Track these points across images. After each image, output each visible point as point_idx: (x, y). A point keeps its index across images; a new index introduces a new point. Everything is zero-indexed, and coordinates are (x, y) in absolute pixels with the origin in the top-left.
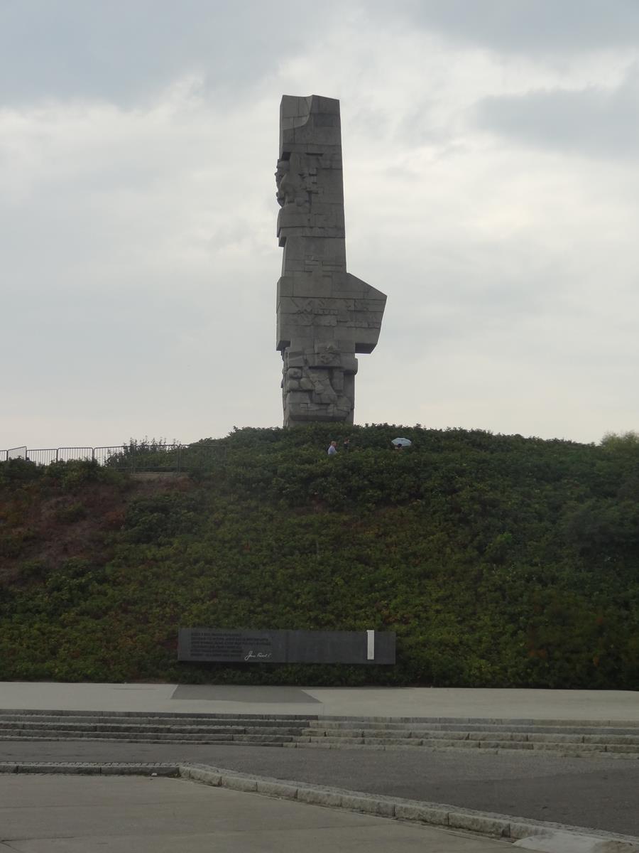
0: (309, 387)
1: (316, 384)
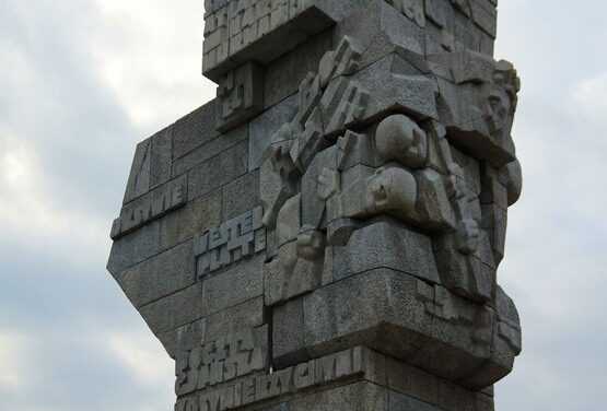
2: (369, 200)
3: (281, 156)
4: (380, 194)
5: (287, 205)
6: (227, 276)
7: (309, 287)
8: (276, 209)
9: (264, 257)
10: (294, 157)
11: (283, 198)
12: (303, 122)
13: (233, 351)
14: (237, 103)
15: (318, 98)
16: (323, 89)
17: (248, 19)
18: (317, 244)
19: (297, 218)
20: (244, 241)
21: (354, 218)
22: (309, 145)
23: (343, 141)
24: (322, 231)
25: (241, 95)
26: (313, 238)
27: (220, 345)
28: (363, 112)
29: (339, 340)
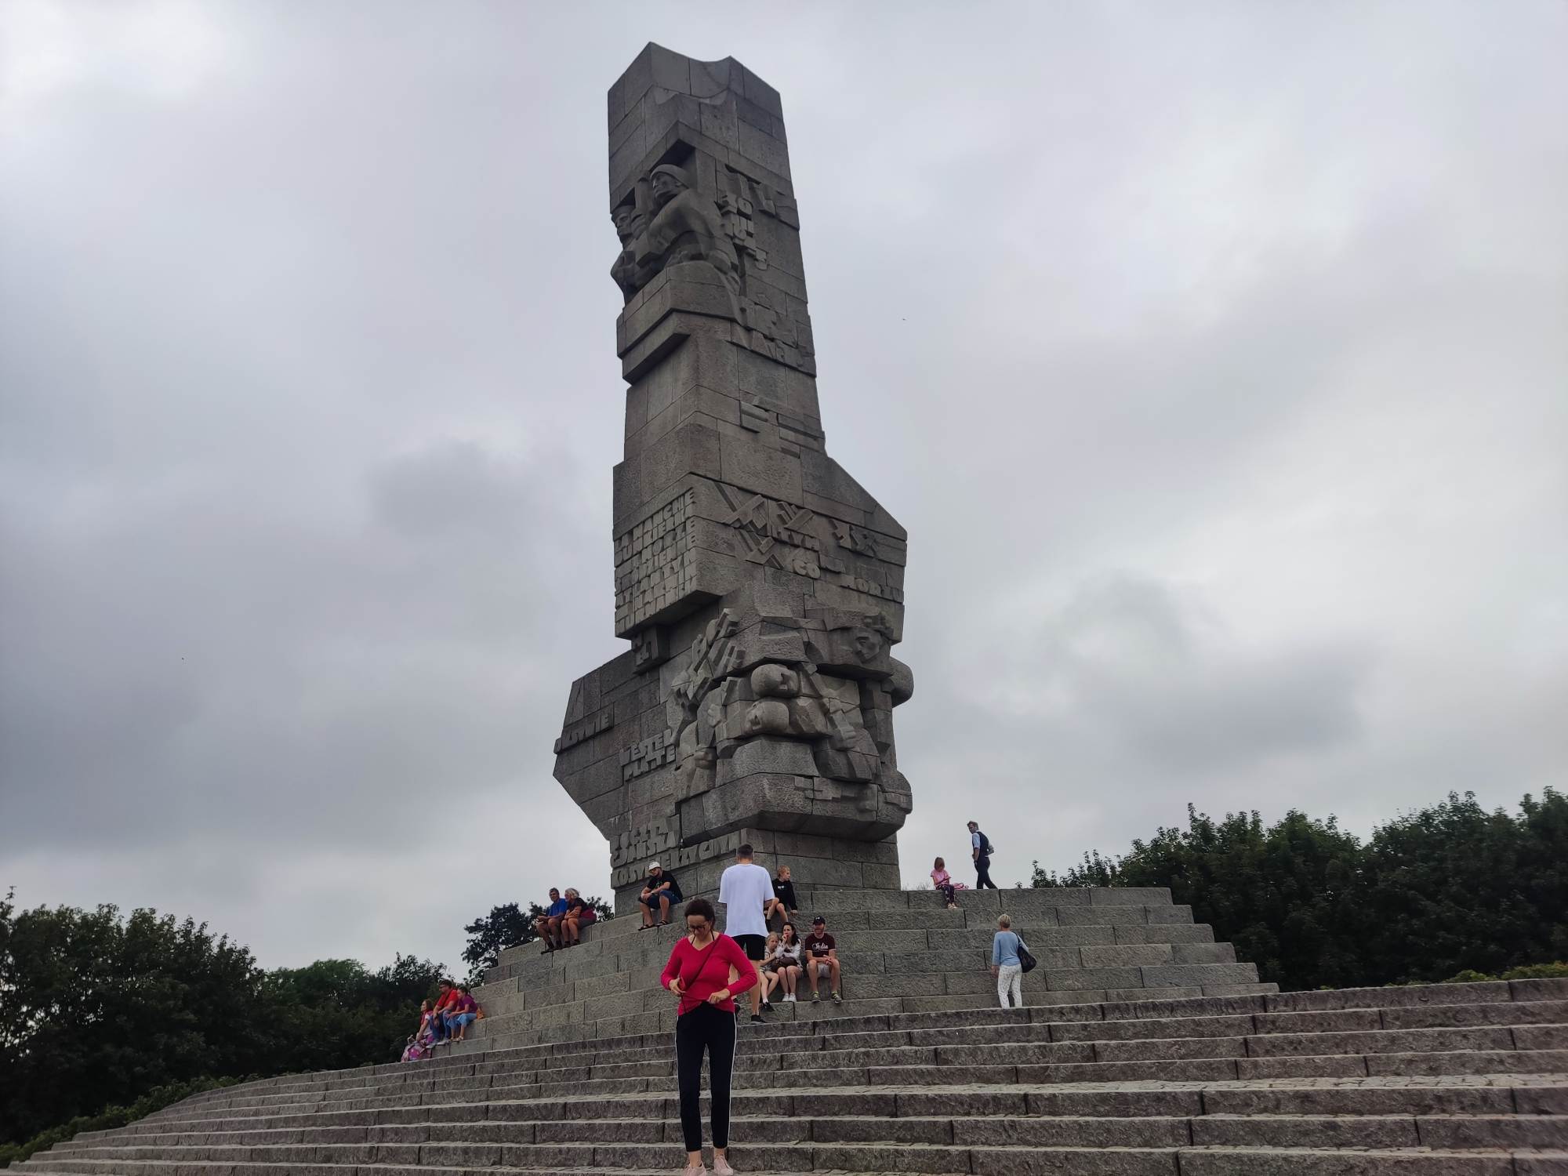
0: (820, 725)
1: (837, 717)
2: (748, 726)
3: (680, 694)
4: (755, 722)
5: (687, 730)
6: (647, 780)
7: (706, 789)
8: (680, 732)
9: (674, 766)
10: (690, 696)
11: (685, 724)
12: (696, 670)
13: (653, 834)
14: (646, 656)
15: (707, 653)
16: (710, 646)
17: (648, 597)
18: (710, 757)
19: (694, 739)
20: (658, 755)
21: (735, 738)
22: (701, 686)
23: (725, 684)
24: (712, 747)
25: (649, 650)
26: (706, 753)
27: (643, 830)
28: (741, 663)
29: (731, 824)
